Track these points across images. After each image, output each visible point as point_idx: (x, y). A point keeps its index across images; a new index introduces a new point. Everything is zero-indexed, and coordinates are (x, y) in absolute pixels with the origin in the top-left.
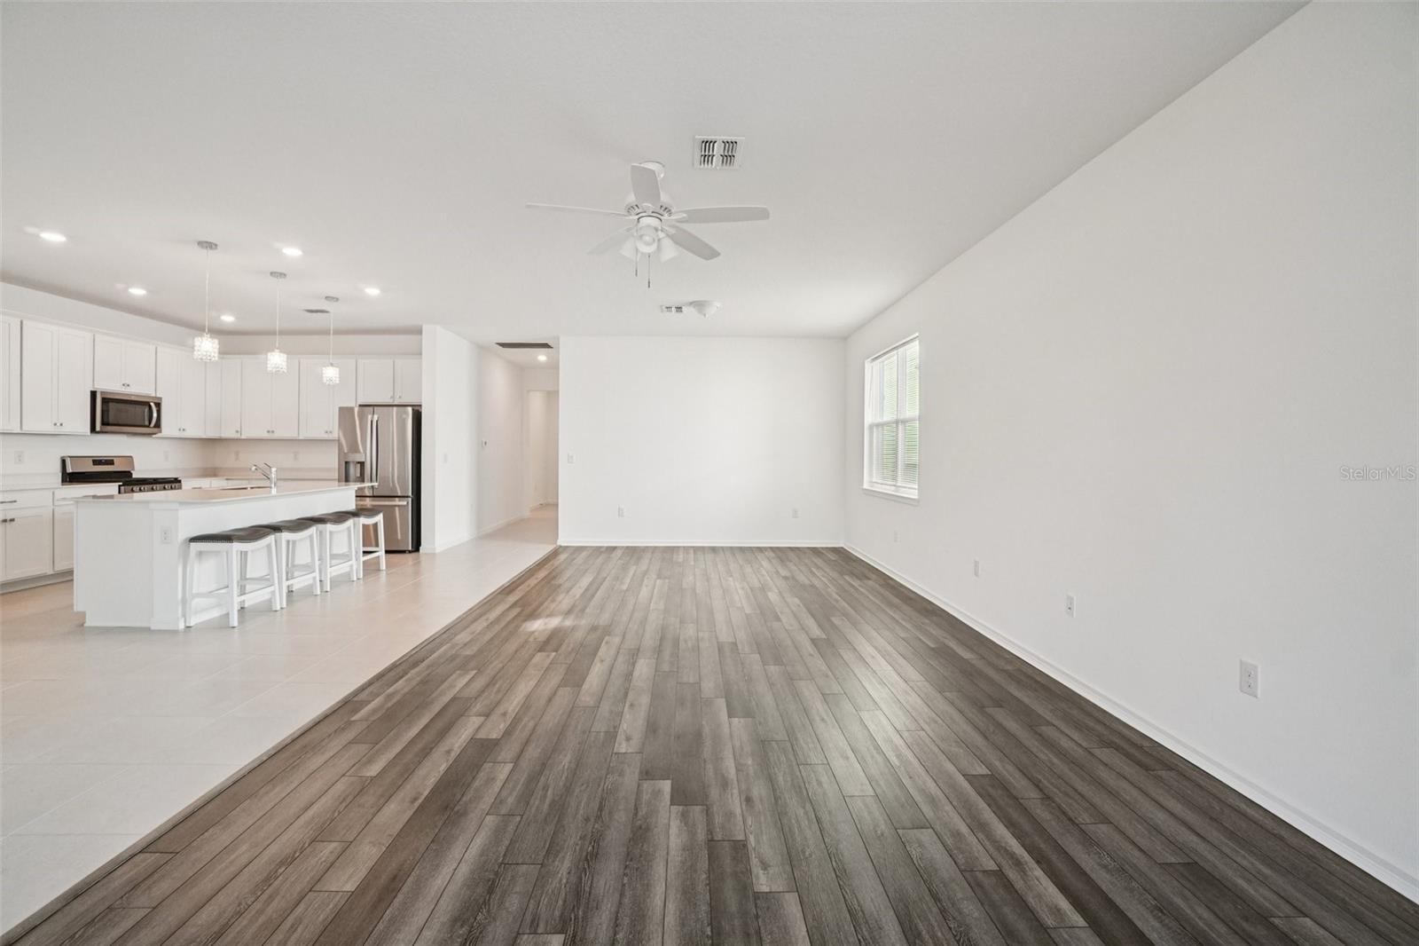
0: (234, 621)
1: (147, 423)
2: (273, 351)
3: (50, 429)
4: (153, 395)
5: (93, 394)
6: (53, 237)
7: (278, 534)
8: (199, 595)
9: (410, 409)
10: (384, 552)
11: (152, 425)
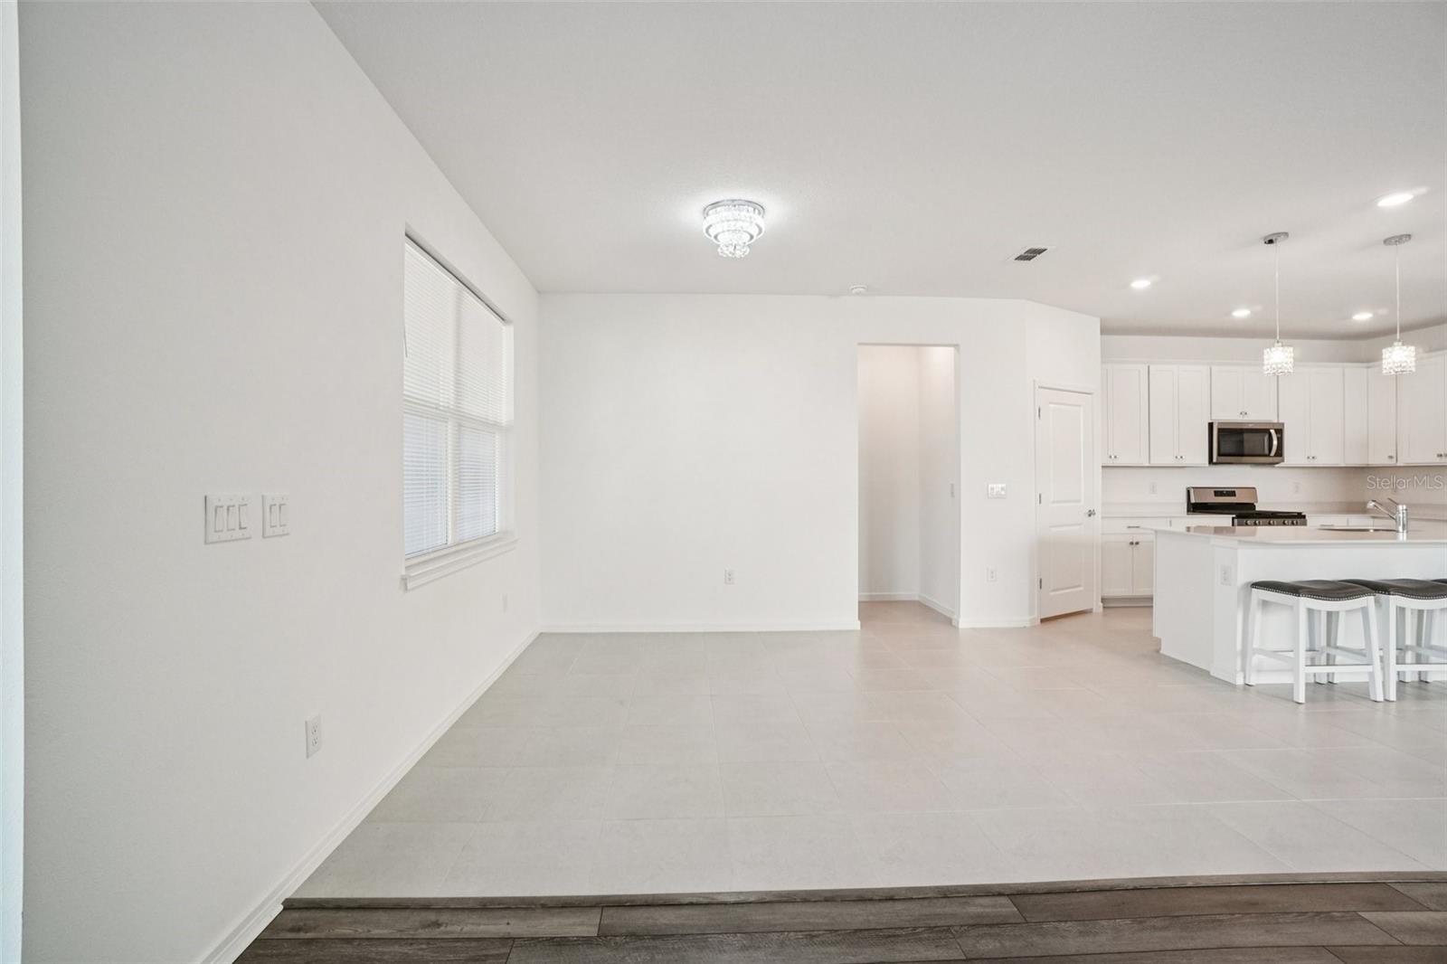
0: (1301, 696)
1: (1267, 452)
3: (1170, 461)
4: (1276, 421)
5: (1211, 425)
6: (1141, 284)
7: (1383, 596)
8: (1261, 651)
11: (1273, 453)
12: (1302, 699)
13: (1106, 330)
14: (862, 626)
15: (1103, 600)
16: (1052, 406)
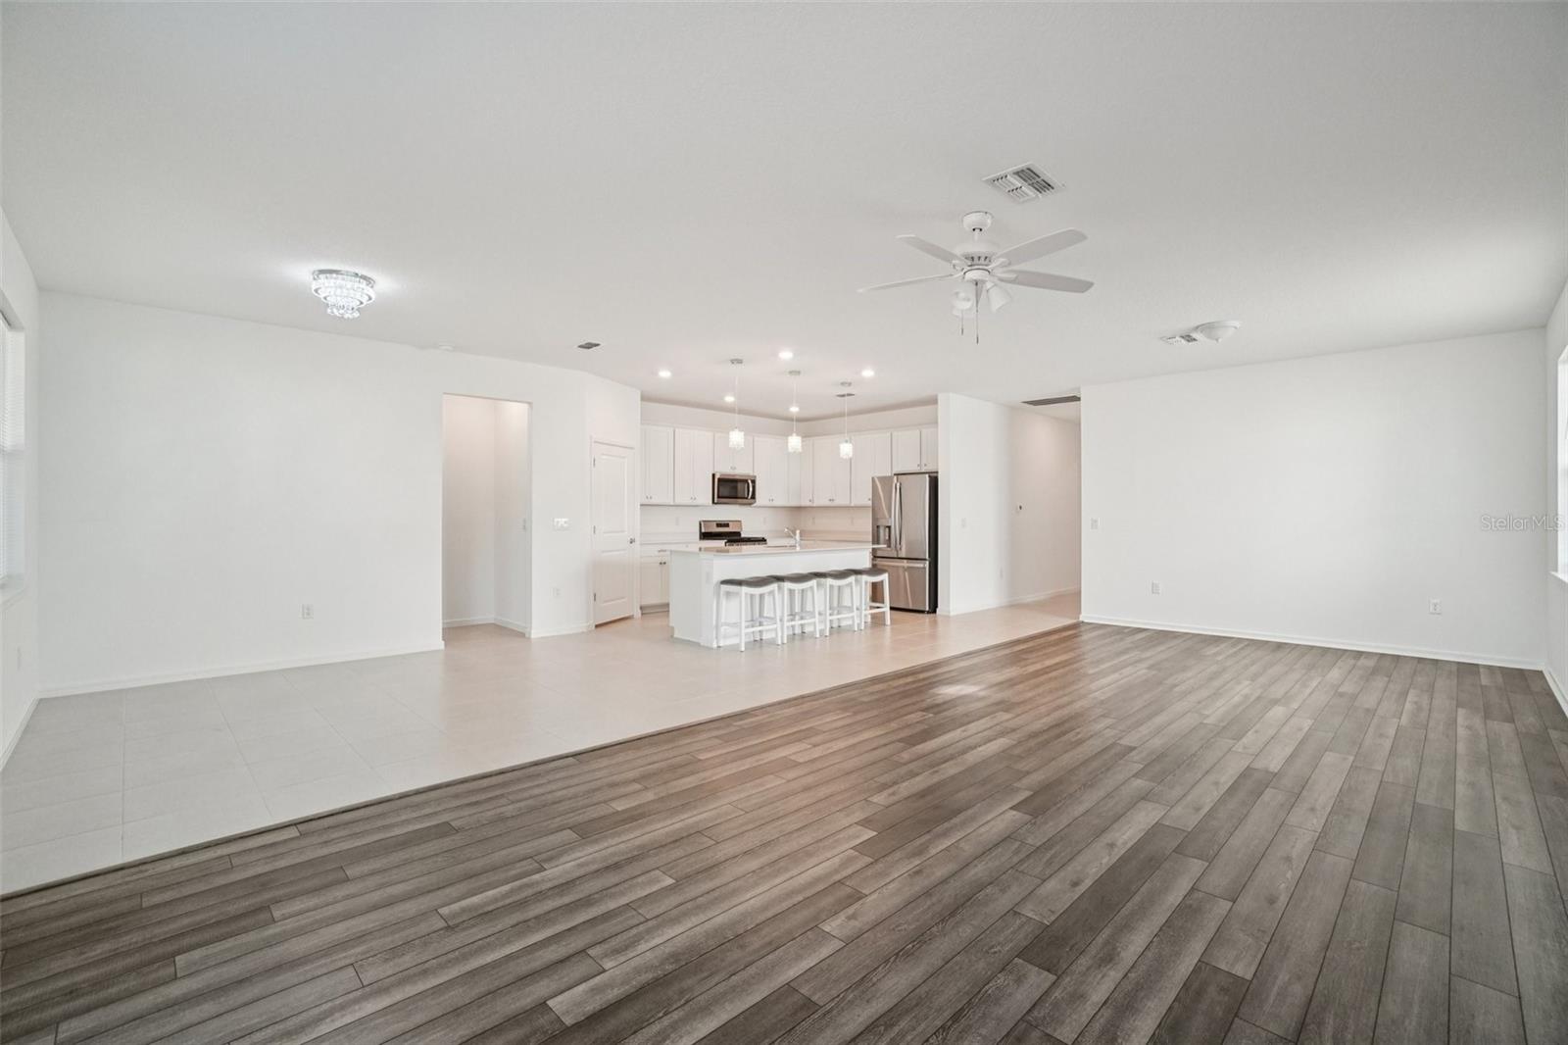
0: (743, 647)
1: (747, 495)
2: (791, 435)
3: (688, 501)
4: (749, 474)
5: (714, 475)
6: (665, 374)
7: (782, 583)
8: (726, 624)
9: (927, 476)
10: (888, 609)
11: (750, 496)
12: (743, 649)
13: (645, 398)
14: (446, 645)
15: (641, 608)
16: (604, 457)
